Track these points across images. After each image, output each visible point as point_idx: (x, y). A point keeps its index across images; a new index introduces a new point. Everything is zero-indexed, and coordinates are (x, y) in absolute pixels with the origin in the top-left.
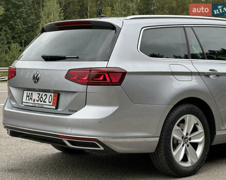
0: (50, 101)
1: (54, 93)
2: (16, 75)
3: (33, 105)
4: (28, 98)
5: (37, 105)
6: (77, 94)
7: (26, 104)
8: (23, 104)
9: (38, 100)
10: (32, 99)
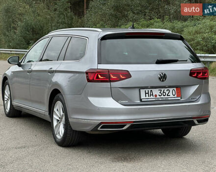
0: (174, 94)
1: (176, 87)
2: (131, 77)
3: (156, 99)
4: (147, 95)
5: (160, 99)
6: (197, 86)
7: (146, 100)
8: (143, 100)
9: (160, 94)
10: (153, 95)
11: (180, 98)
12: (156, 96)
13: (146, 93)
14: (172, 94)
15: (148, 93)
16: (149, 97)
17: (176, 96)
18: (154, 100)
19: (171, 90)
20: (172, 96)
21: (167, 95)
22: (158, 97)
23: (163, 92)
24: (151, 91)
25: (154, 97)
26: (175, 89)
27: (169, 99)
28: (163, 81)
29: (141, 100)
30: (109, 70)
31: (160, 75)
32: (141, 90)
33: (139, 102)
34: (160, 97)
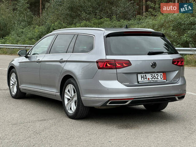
0: (161, 78)
1: (163, 73)
2: (131, 65)
3: (149, 82)
4: (143, 78)
5: (152, 82)
6: (178, 71)
7: (142, 82)
8: (140, 82)
9: (152, 78)
10: (146, 78)
11: (165, 81)
12: (149, 79)
13: (142, 77)
14: (160, 77)
15: (143, 77)
16: (144, 80)
17: (163, 79)
18: (148, 82)
19: (159, 74)
20: (160, 79)
21: (157, 79)
22: (150, 80)
23: (154, 76)
24: (145, 75)
25: (148, 80)
26: (162, 74)
27: (158, 81)
28: (154, 68)
29: (138, 82)
30: (115, 60)
31: (152, 63)
32: (138, 75)
33: (137, 83)
34: (152, 80)
